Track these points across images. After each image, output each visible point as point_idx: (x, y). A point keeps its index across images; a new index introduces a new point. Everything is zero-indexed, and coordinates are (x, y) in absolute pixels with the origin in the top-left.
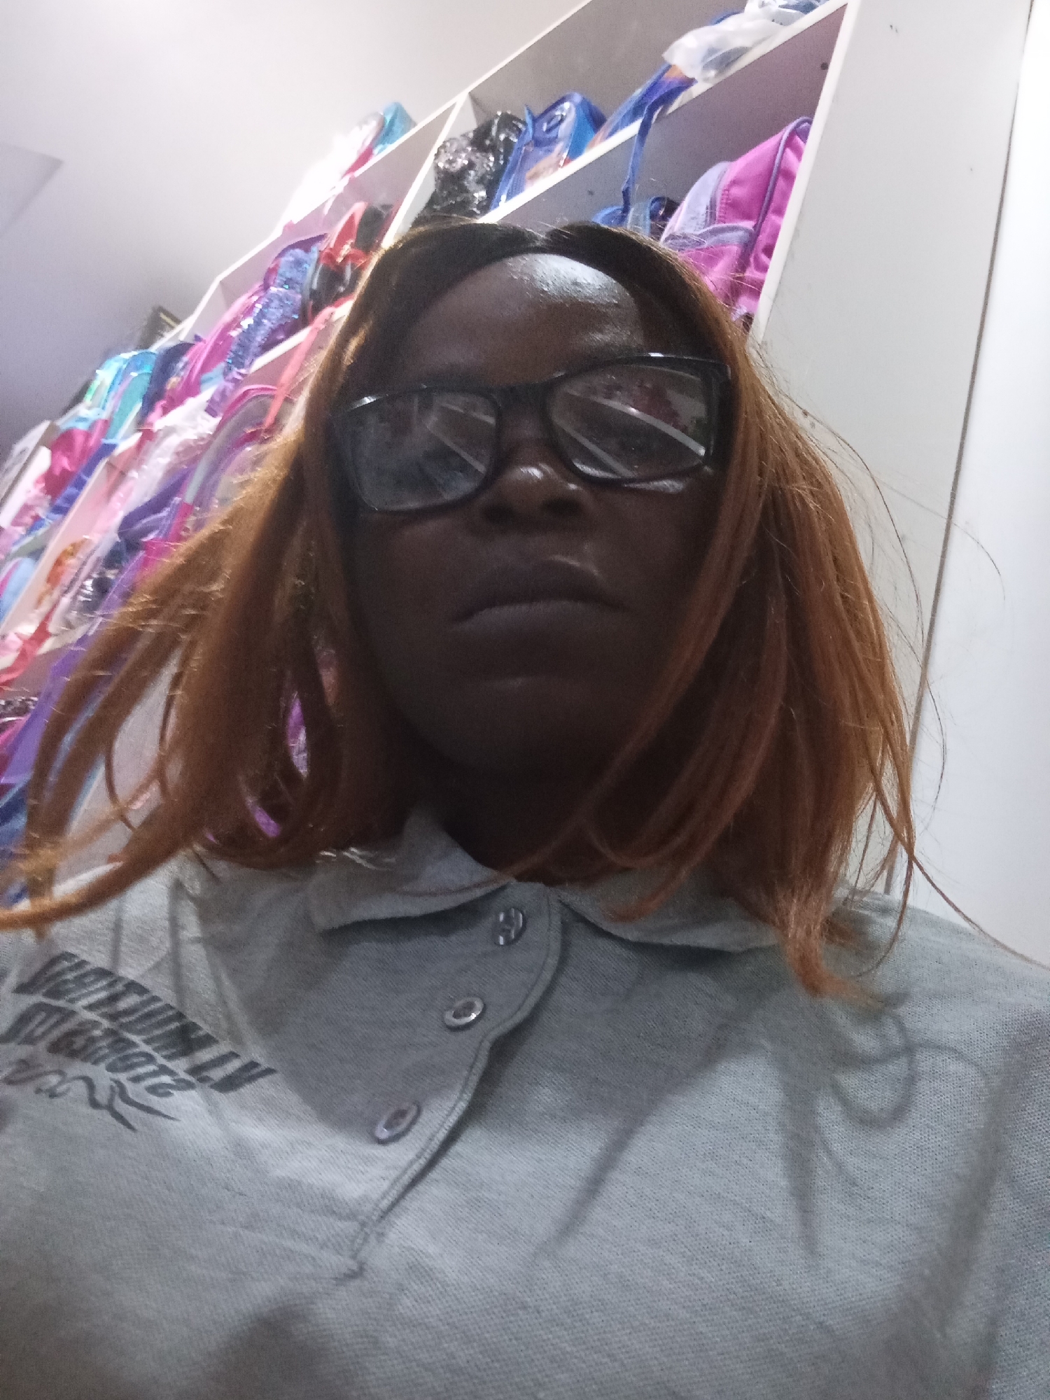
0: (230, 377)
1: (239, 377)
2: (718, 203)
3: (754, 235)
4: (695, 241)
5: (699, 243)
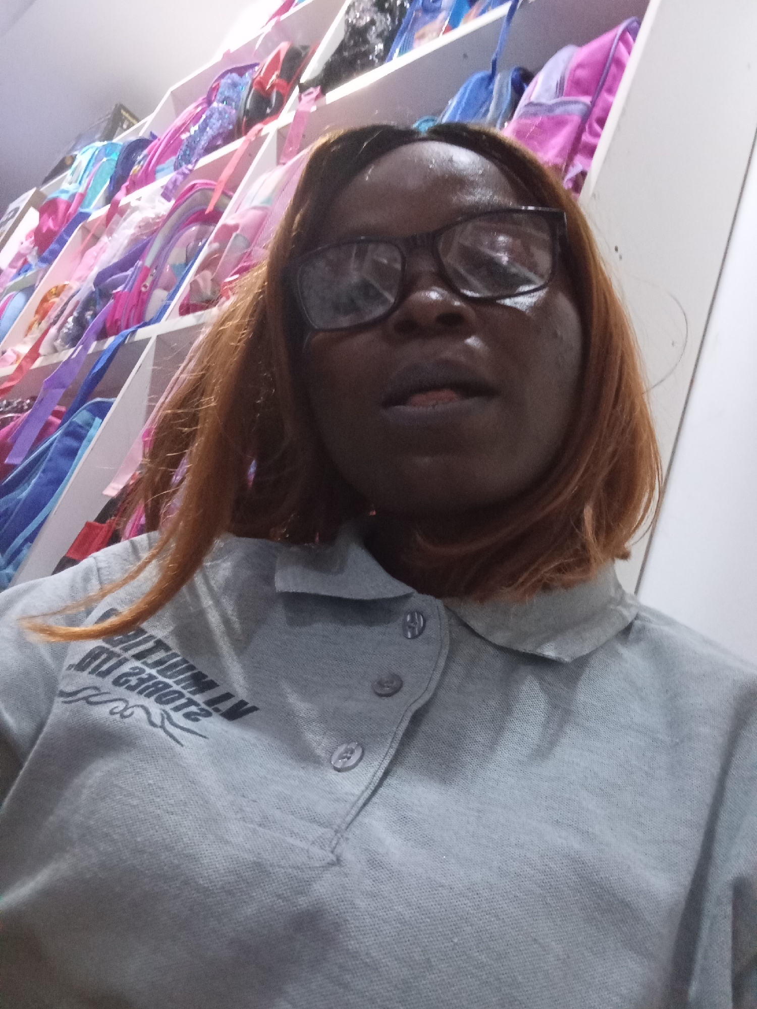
0: (180, 170)
1: (187, 172)
2: (566, 80)
3: (590, 108)
4: (548, 109)
5: (551, 111)
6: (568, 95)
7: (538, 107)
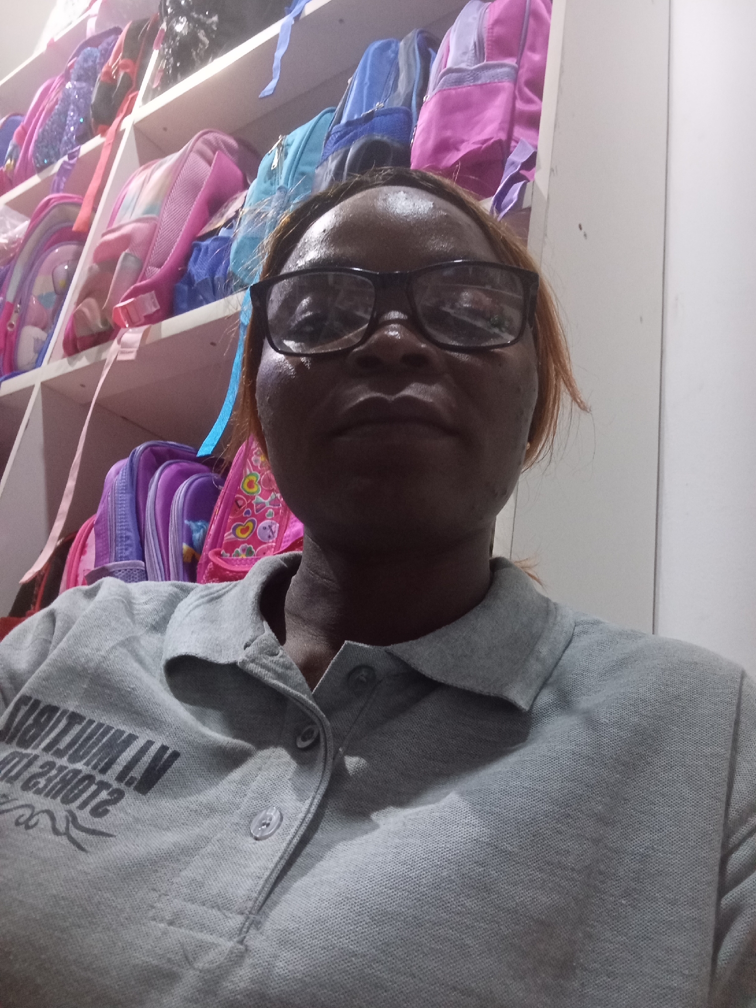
2: (485, 40)
3: (517, 71)
4: (471, 76)
5: (476, 78)
6: (491, 59)
7: (460, 74)
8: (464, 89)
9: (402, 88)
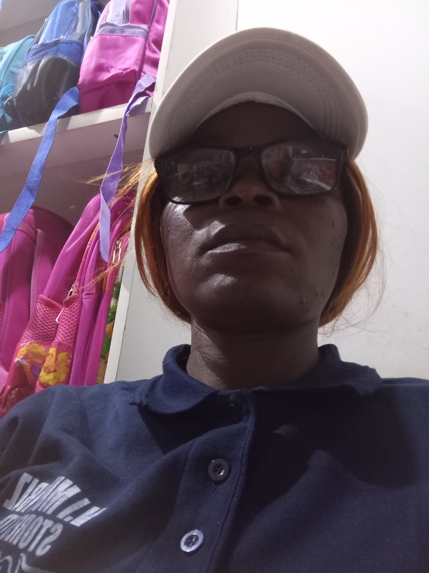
2: (130, 11)
3: (148, 33)
4: (120, 30)
5: (122, 32)
6: (131, 22)
7: (113, 27)
8: (115, 37)
9: (79, 30)
